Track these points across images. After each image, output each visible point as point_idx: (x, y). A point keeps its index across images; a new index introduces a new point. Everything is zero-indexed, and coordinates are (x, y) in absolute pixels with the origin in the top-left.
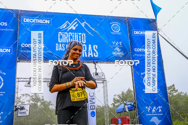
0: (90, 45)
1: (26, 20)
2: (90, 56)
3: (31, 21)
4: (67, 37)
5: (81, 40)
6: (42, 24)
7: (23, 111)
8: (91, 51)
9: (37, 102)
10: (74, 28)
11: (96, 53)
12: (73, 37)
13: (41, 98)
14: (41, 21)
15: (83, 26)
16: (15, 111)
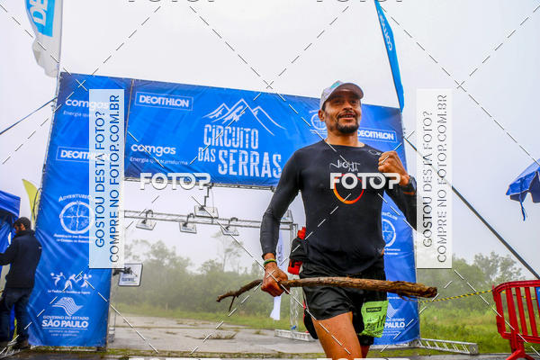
0: (266, 154)
1: (143, 99)
2: (266, 175)
3: (154, 100)
4: (221, 136)
5: (250, 143)
6: (174, 107)
7: (129, 276)
8: (268, 165)
9: (163, 258)
10: (237, 118)
11: (277, 169)
12: (234, 135)
13: (171, 251)
14: (172, 102)
15: (255, 114)
16: (114, 274)
